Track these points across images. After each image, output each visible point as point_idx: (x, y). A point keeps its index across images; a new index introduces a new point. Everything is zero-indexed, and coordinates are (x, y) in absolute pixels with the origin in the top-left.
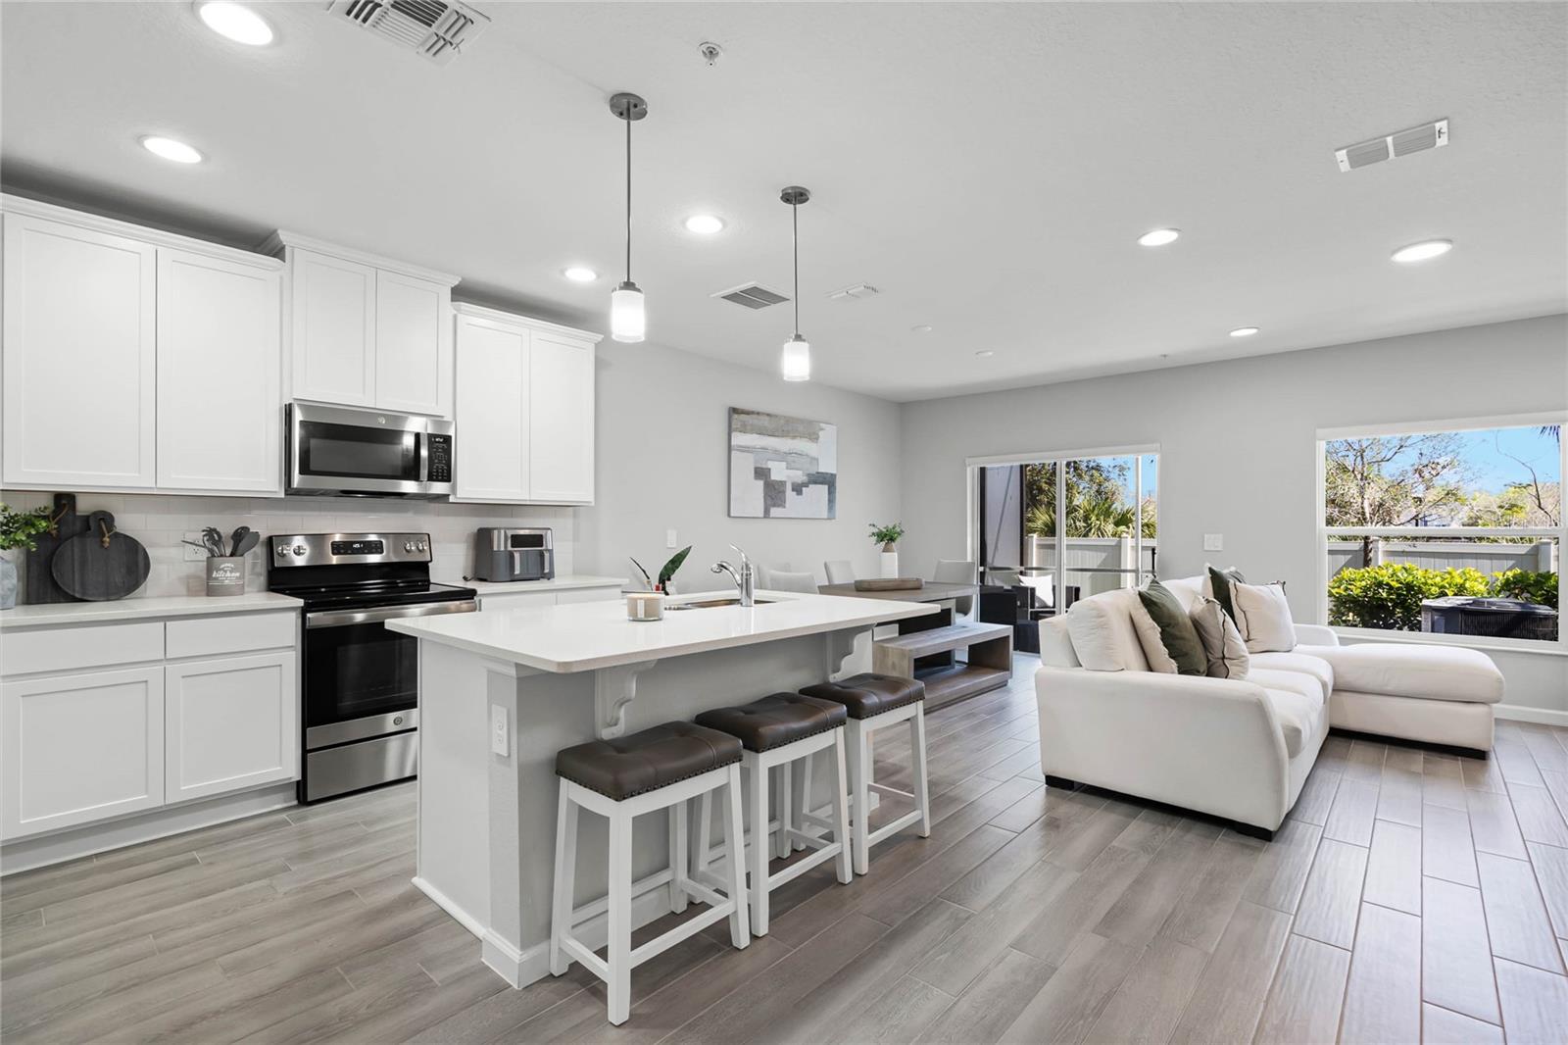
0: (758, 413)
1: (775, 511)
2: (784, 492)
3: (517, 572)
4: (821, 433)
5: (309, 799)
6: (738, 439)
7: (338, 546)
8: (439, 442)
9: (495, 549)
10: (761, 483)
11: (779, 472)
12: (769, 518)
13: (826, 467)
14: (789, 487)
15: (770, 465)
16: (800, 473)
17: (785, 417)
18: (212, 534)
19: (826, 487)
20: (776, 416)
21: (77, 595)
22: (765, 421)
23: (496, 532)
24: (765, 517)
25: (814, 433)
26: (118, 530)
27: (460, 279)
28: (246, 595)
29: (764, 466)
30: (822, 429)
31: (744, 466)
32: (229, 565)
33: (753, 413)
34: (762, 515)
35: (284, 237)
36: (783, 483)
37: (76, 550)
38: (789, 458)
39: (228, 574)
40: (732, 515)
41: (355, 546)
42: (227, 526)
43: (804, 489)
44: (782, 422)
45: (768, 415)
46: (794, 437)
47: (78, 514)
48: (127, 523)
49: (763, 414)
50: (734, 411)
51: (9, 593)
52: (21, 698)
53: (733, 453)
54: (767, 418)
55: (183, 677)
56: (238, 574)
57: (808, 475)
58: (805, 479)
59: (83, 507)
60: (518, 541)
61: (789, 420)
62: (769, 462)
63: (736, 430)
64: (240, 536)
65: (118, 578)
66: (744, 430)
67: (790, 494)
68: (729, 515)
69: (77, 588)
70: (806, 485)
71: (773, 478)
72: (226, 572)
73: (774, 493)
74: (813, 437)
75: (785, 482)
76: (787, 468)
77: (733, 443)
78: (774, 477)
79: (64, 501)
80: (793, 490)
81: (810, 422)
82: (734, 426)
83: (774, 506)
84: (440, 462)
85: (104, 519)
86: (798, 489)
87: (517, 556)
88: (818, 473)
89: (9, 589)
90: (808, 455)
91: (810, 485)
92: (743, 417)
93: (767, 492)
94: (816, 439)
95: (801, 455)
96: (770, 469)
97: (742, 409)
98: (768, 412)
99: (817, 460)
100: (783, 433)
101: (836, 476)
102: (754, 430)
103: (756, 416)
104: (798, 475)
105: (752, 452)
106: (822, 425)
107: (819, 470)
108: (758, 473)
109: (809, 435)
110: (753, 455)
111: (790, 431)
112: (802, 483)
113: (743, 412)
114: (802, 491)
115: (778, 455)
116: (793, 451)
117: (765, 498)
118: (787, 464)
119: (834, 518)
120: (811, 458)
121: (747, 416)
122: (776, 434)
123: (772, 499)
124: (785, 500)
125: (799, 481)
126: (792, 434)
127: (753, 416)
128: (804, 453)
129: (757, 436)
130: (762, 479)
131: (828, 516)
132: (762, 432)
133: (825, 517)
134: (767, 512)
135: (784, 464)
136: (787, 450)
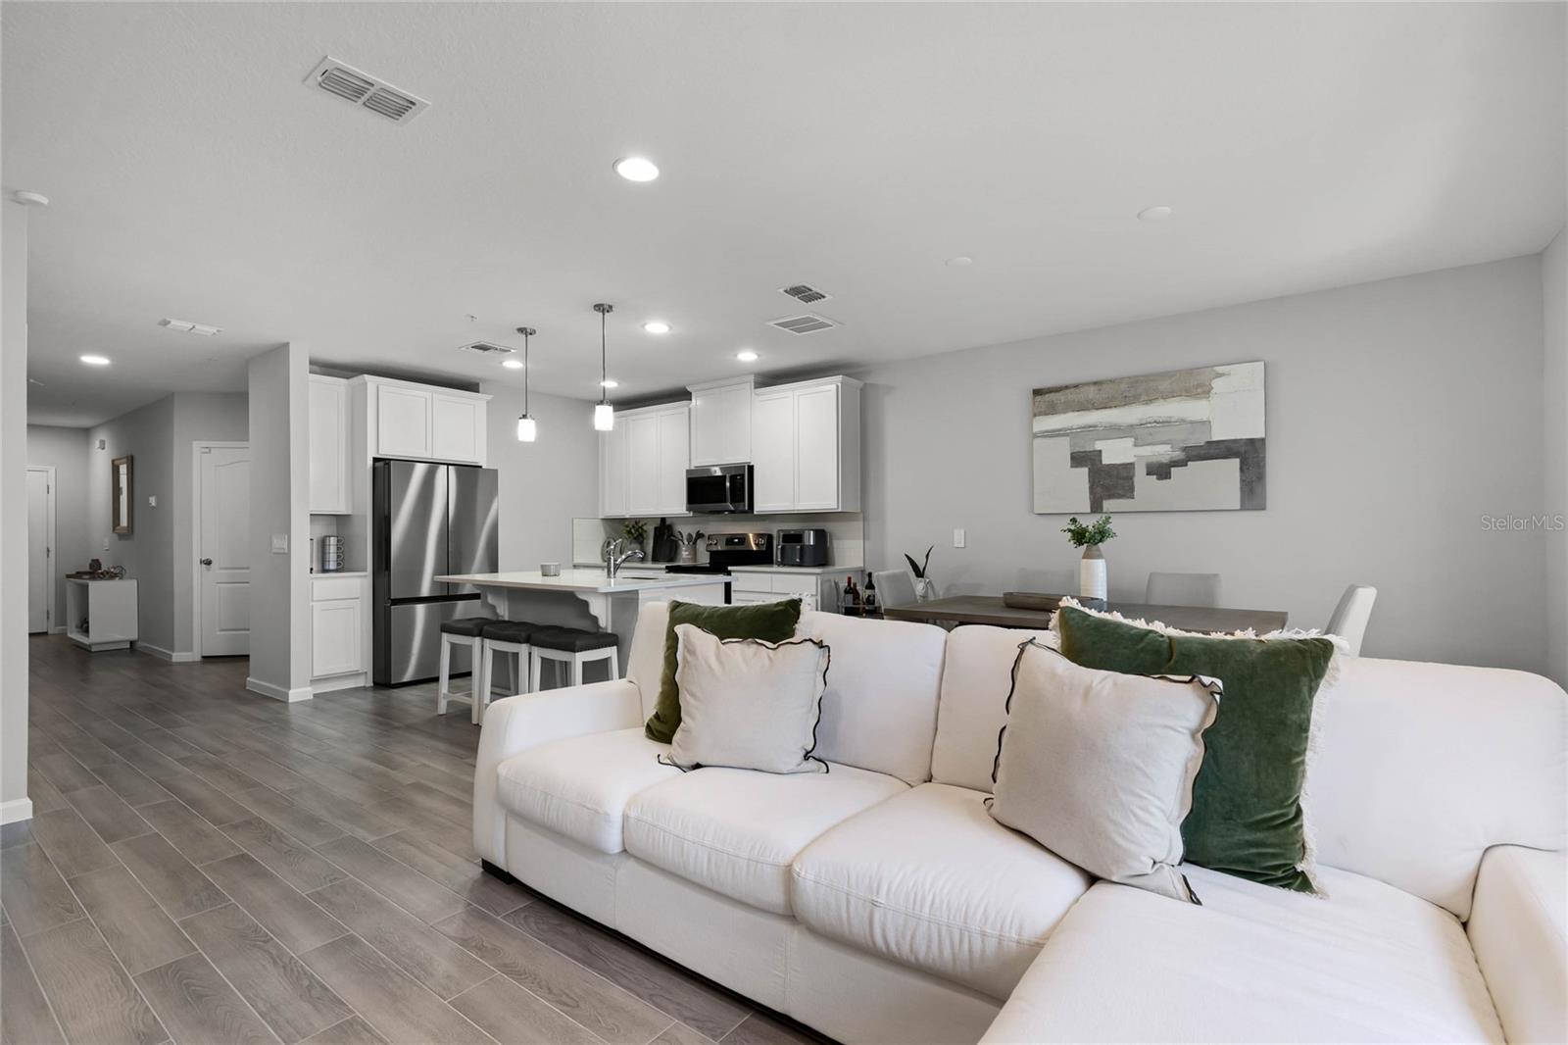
0: (1076, 386)
2: (1130, 478)
4: (1217, 384)
6: (1045, 423)
7: (728, 540)
8: (739, 479)
10: (1084, 471)
11: (1115, 453)
12: (1101, 512)
13: (1239, 429)
14: (1140, 473)
15: (1099, 445)
16: (1168, 448)
19: (1236, 462)
20: (1112, 381)
22: (1091, 393)
24: (1092, 512)
25: (1200, 386)
27: (754, 376)
29: (1089, 449)
30: (1219, 376)
31: (1053, 455)
33: (1067, 387)
34: (1089, 512)
35: (690, 390)
36: (1129, 467)
38: (1143, 431)
40: (1033, 512)
41: (735, 541)
43: (1173, 470)
45: (1095, 383)
46: (1150, 401)
49: (1084, 384)
50: (1037, 392)
53: (1037, 442)
54: (1092, 388)
57: (1185, 449)
58: (1178, 455)
61: (1135, 381)
62: (1097, 442)
63: (1042, 414)
65: (671, 552)
66: (1052, 410)
67: (1142, 481)
70: (1182, 463)
71: (1104, 463)
73: (1107, 482)
74: (1201, 391)
76: (1135, 445)
77: (1036, 431)
78: (1106, 460)
79: (663, 520)
80: (1151, 473)
81: (1191, 372)
82: (1038, 410)
83: (1110, 497)
84: (739, 490)
86: (1161, 471)
88: (1208, 442)
90: (1183, 421)
91: (1189, 463)
92: (1047, 397)
93: (1097, 481)
94: (1204, 393)
95: (1166, 423)
96: (1100, 451)
97: (1048, 388)
98: (1095, 380)
99: (1206, 424)
100: (1127, 400)
101: (1263, 441)
102: (1069, 407)
103: (1072, 390)
104: (1163, 452)
105: (1067, 435)
106: (1220, 369)
107: (1215, 439)
108: (1077, 459)
109: (1186, 391)
110: (1068, 438)
111: (1140, 395)
112: (1171, 462)
113: (1050, 391)
114: (1170, 473)
115: (1116, 431)
116: (1149, 420)
117: (1091, 488)
118: (1136, 439)
119: (1262, 507)
120: (1192, 422)
121: (1057, 394)
122: (1115, 403)
123: (1106, 488)
124: (1132, 489)
125: (1165, 459)
126: (1146, 398)
127: (1068, 391)
128: (1173, 420)
129: (1077, 413)
130: (1086, 466)
131: (1241, 506)
132: (1084, 407)
133: (1238, 508)
135: (1129, 441)
136: (1135, 421)
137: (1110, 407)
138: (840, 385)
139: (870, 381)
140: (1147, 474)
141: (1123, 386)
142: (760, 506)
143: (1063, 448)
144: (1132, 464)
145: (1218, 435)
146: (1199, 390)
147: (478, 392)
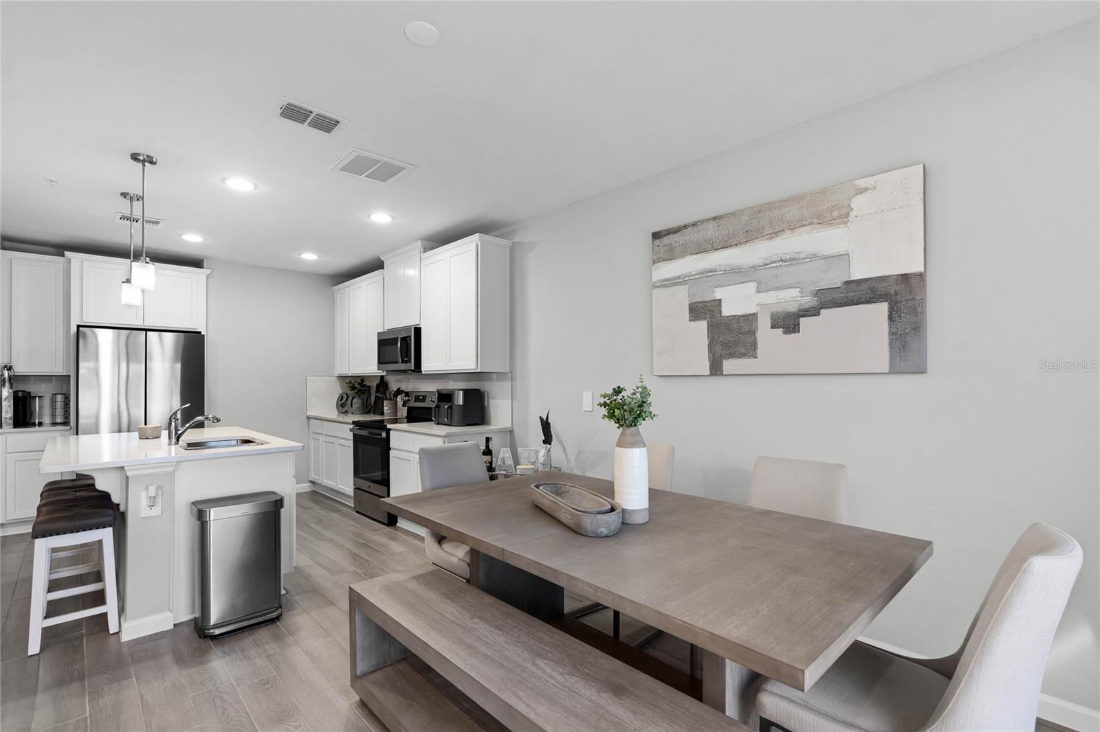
0: (694, 224)
1: (729, 365)
2: (753, 333)
4: (857, 202)
6: (662, 271)
10: (703, 325)
11: (741, 301)
12: (721, 374)
14: (764, 324)
15: (719, 294)
16: (795, 293)
19: (883, 308)
22: (710, 231)
24: (712, 374)
25: (837, 208)
29: (708, 298)
33: (685, 227)
34: (709, 374)
36: (751, 318)
38: (765, 272)
40: (655, 373)
41: (420, 398)
43: (803, 321)
45: (715, 219)
46: (774, 234)
49: (702, 222)
50: (656, 236)
53: (656, 293)
54: (711, 225)
57: (817, 293)
58: (809, 301)
61: (758, 211)
62: (716, 290)
63: (661, 260)
66: (671, 255)
67: (766, 335)
70: (813, 312)
71: (723, 314)
73: (731, 337)
74: (838, 215)
76: (759, 291)
77: (655, 280)
78: (727, 311)
80: (776, 326)
81: (823, 192)
82: (655, 257)
83: (731, 356)
86: (788, 323)
88: (847, 283)
90: (815, 256)
91: (822, 311)
92: (666, 240)
93: (716, 336)
94: (840, 217)
95: (793, 260)
96: (720, 300)
97: (667, 230)
98: (714, 215)
99: (843, 258)
100: (749, 236)
101: (921, 276)
102: (687, 251)
103: (690, 229)
104: (790, 298)
105: (685, 283)
106: (862, 183)
107: (856, 276)
108: (697, 311)
109: (819, 217)
110: (687, 286)
111: (763, 228)
112: (800, 311)
113: (669, 232)
114: (799, 325)
115: (736, 274)
116: (776, 258)
117: (711, 346)
118: (759, 283)
119: (920, 369)
120: (827, 257)
121: (675, 235)
122: (736, 241)
123: (726, 345)
124: (754, 346)
125: (792, 308)
126: (770, 232)
127: (686, 230)
128: (802, 256)
129: (696, 256)
130: (705, 319)
131: (890, 369)
132: (703, 248)
133: (887, 371)
134: (716, 369)
135: (752, 287)
136: (760, 262)
137: (730, 246)
138: (479, 243)
139: (517, 239)
140: (773, 327)
141: (744, 218)
142: (427, 366)
143: (681, 298)
144: (754, 315)
145: (859, 272)
146: (835, 214)
147: (202, 268)
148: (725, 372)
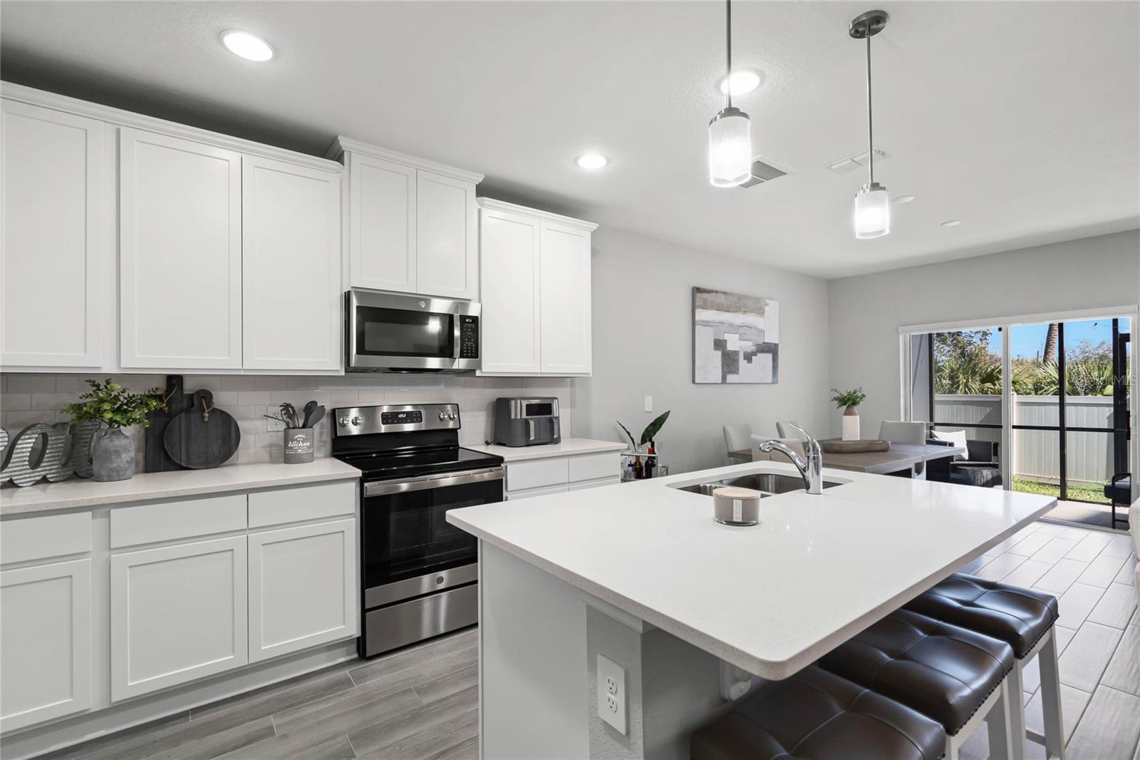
0: (716, 292)
1: (730, 378)
2: (737, 361)
3: (532, 438)
4: (766, 308)
5: (368, 655)
6: (701, 315)
7: (387, 416)
8: (468, 323)
9: (513, 417)
10: (719, 353)
11: (734, 343)
12: (725, 383)
13: (771, 338)
14: (741, 356)
15: (727, 337)
16: (750, 343)
17: (737, 294)
18: (286, 407)
19: (771, 356)
20: (731, 294)
21: (183, 464)
22: (722, 298)
23: (513, 402)
24: (722, 383)
25: (761, 308)
26: (215, 406)
27: (483, 177)
28: (315, 462)
29: (722, 338)
30: (767, 305)
31: (705, 338)
32: (301, 436)
33: (711, 291)
34: (720, 382)
35: (344, 143)
36: (736, 353)
37: (183, 423)
38: (741, 330)
39: (301, 444)
40: (696, 382)
41: (400, 416)
42: (299, 402)
43: (753, 358)
44: (736, 299)
45: (724, 293)
46: (745, 312)
47: (185, 393)
48: (224, 400)
49: (720, 292)
50: (697, 290)
51: (127, 465)
52: (128, 568)
53: (697, 328)
54: (723, 296)
55: (263, 545)
56: (308, 444)
57: (757, 345)
58: (754, 348)
59: (189, 387)
60: (532, 410)
61: (741, 297)
62: (725, 334)
63: (699, 307)
64: (310, 408)
65: (215, 449)
66: (705, 307)
67: (742, 362)
68: (694, 382)
69: (183, 458)
70: (755, 354)
71: (728, 349)
72: (299, 442)
73: (730, 362)
74: (760, 312)
75: (738, 352)
76: (740, 340)
77: (697, 319)
78: (730, 347)
79: (174, 381)
80: (745, 359)
81: (757, 300)
82: (697, 304)
83: (730, 373)
84: (469, 340)
85: (205, 396)
86: (749, 357)
87: (532, 423)
88: (764, 343)
89: (127, 462)
90: (755, 328)
91: (758, 354)
92: (705, 295)
93: (725, 361)
95: (750, 328)
96: (726, 341)
97: (703, 289)
98: (724, 290)
101: (778, 345)
102: (711, 306)
103: (714, 294)
104: (749, 346)
105: (712, 326)
106: (767, 301)
108: (716, 344)
109: (757, 310)
110: (712, 329)
111: (742, 307)
112: (752, 352)
113: (704, 291)
115: (734, 328)
117: (722, 366)
118: (740, 335)
119: (777, 382)
120: (759, 330)
121: (707, 294)
122: (731, 310)
123: (728, 366)
124: (738, 368)
125: (750, 351)
126: (744, 310)
127: (712, 294)
129: (717, 311)
130: (720, 350)
131: (773, 381)
132: (720, 308)
133: (770, 381)
134: (724, 378)
135: (737, 336)
136: (739, 324)
143: (711, 335)
145: (767, 339)
148: (728, 382)
